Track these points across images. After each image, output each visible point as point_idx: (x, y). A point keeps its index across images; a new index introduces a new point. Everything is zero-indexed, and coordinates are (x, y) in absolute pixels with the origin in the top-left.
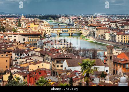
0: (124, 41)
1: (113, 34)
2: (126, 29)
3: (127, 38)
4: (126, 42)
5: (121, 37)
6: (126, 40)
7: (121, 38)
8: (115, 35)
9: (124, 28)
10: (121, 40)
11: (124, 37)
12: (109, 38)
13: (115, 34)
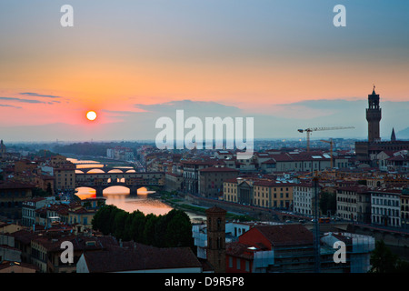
0: (275, 202)
1: (244, 185)
2: (279, 172)
3: (282, 194)
4: (279, 204)
5: (265, 192)
6: (278, 199)
7: (265, 195)
8: (250, 187)
9: (274, 170)
10: (265, 199)
11: (273, 192)
12: (234, 194)
13: (250, 183)
